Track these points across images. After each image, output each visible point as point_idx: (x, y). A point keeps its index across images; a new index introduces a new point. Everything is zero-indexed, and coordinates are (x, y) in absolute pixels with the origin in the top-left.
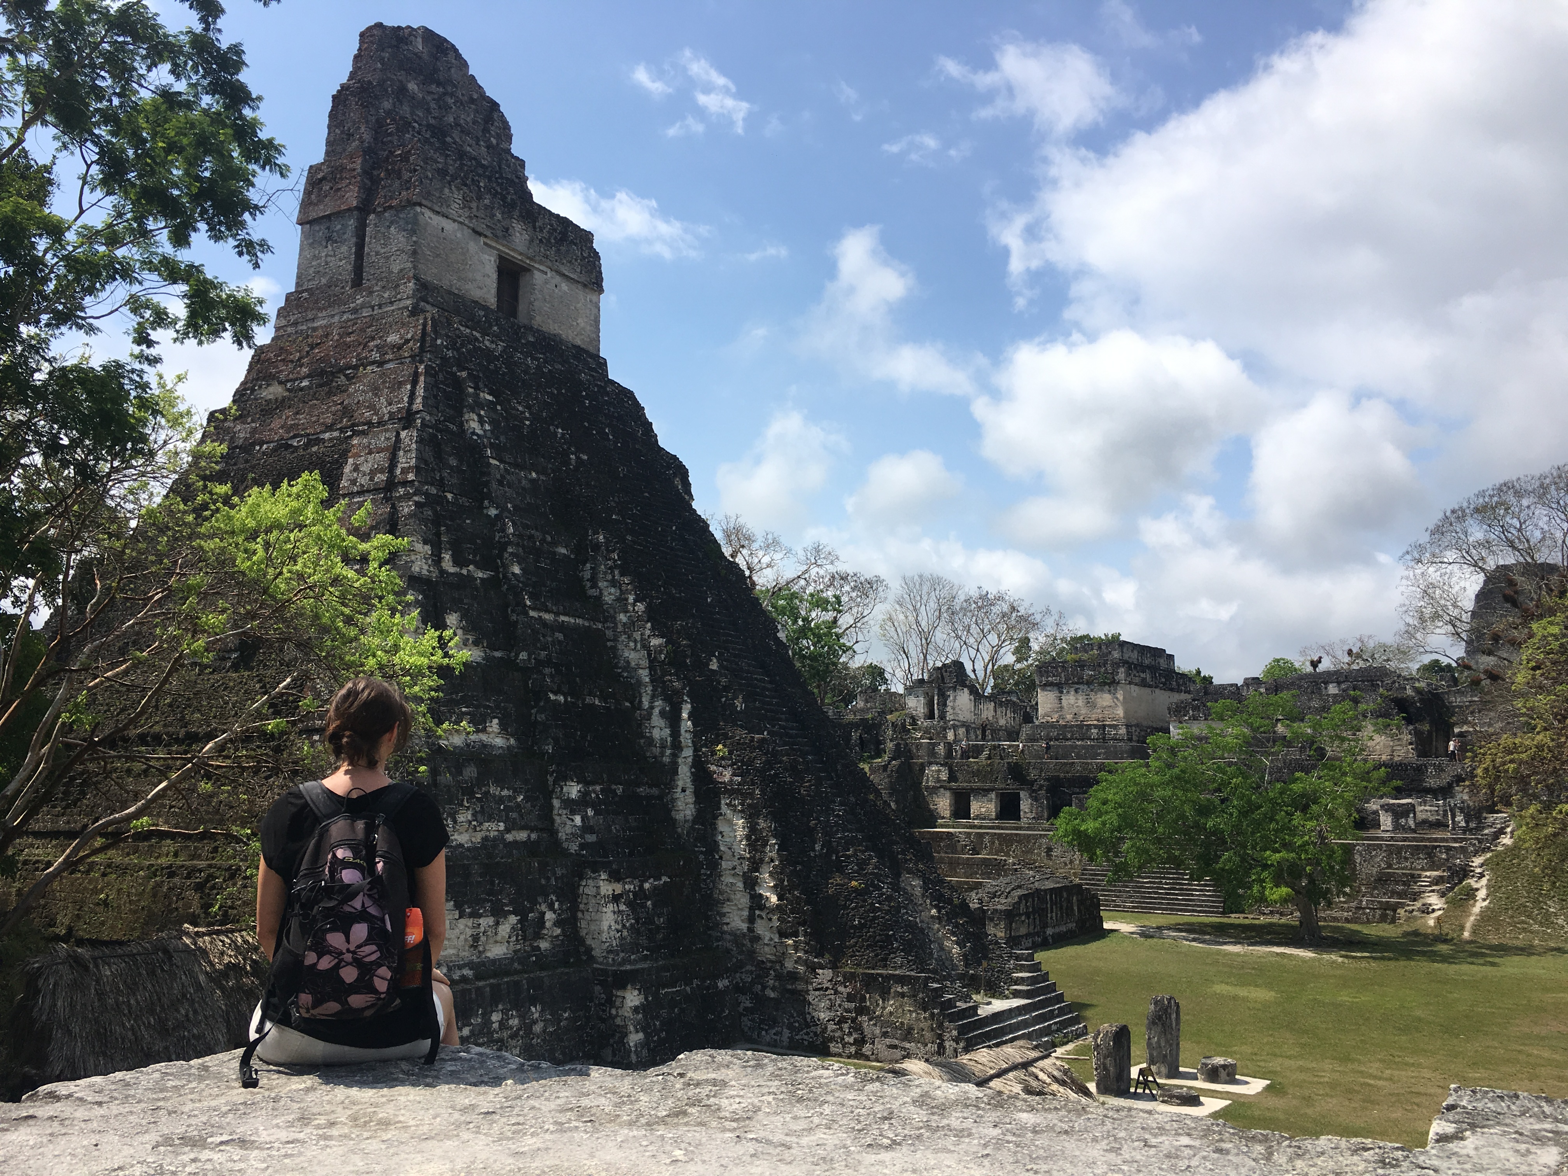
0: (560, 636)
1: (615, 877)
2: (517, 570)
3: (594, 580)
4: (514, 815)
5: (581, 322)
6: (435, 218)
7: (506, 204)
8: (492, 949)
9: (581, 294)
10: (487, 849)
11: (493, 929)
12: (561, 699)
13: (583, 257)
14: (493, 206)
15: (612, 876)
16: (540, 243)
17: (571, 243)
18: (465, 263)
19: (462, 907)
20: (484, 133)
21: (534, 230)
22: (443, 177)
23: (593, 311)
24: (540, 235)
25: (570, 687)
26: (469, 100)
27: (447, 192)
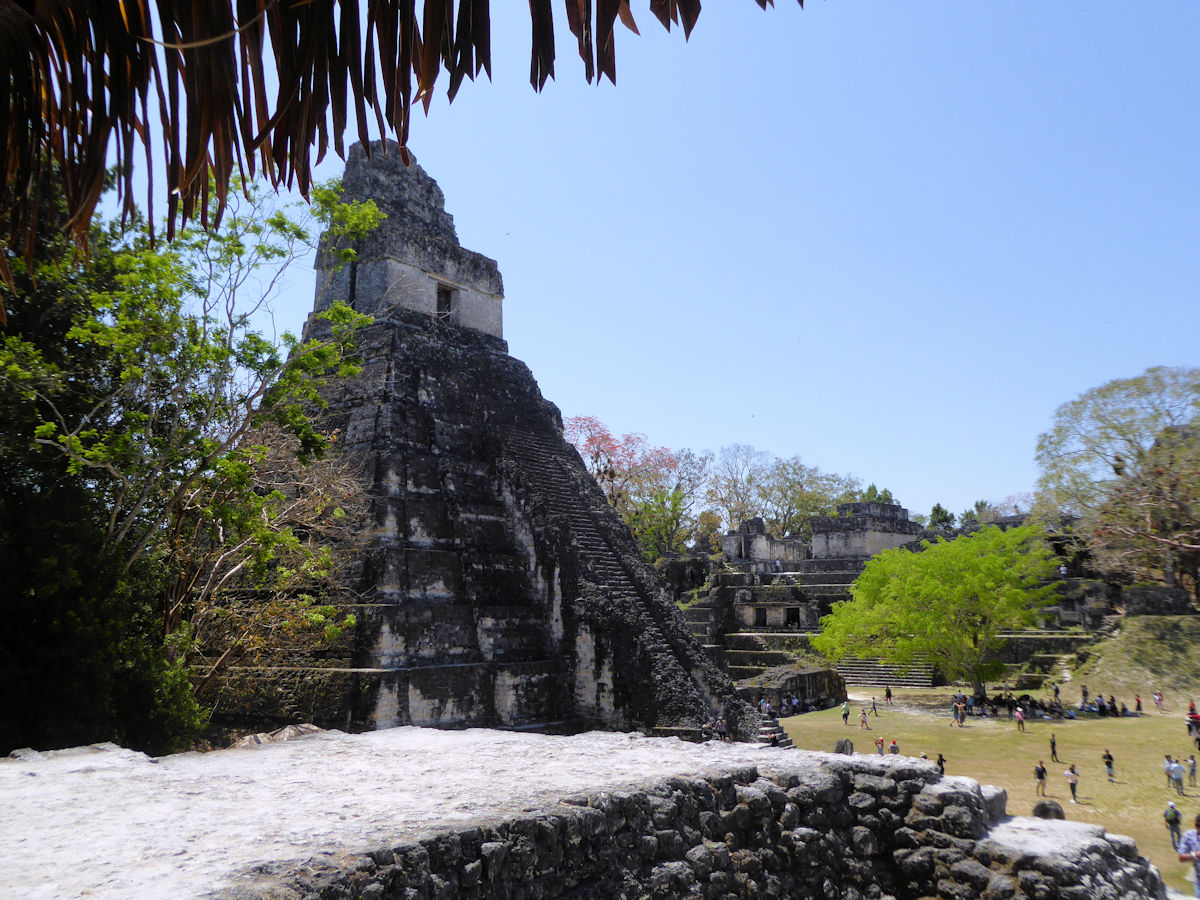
0: (479, 528)
1: (515, 674)
2: (452, 487)
3: (500, 491)
4: (454, 639)
5: (490, 319)
6: (398, 265)
7: (442, 250)
8: (443, 717)
9: (489, 300)
10: (438, 659)
11: (443, 705)
12: (481, 567)
13: (492, 277)
14: (434, 253)
15: (513, 673)
16: (463, 271)
17: (483, 270)
18: (417, 291)
19: (426, 693)
20: (427, 201)
21: (459, 263)
22: (403, 239)
23: (498, 311)
24: (463, 267)
25: (485, 560)
26: (418, 182)
27: (405, 248)
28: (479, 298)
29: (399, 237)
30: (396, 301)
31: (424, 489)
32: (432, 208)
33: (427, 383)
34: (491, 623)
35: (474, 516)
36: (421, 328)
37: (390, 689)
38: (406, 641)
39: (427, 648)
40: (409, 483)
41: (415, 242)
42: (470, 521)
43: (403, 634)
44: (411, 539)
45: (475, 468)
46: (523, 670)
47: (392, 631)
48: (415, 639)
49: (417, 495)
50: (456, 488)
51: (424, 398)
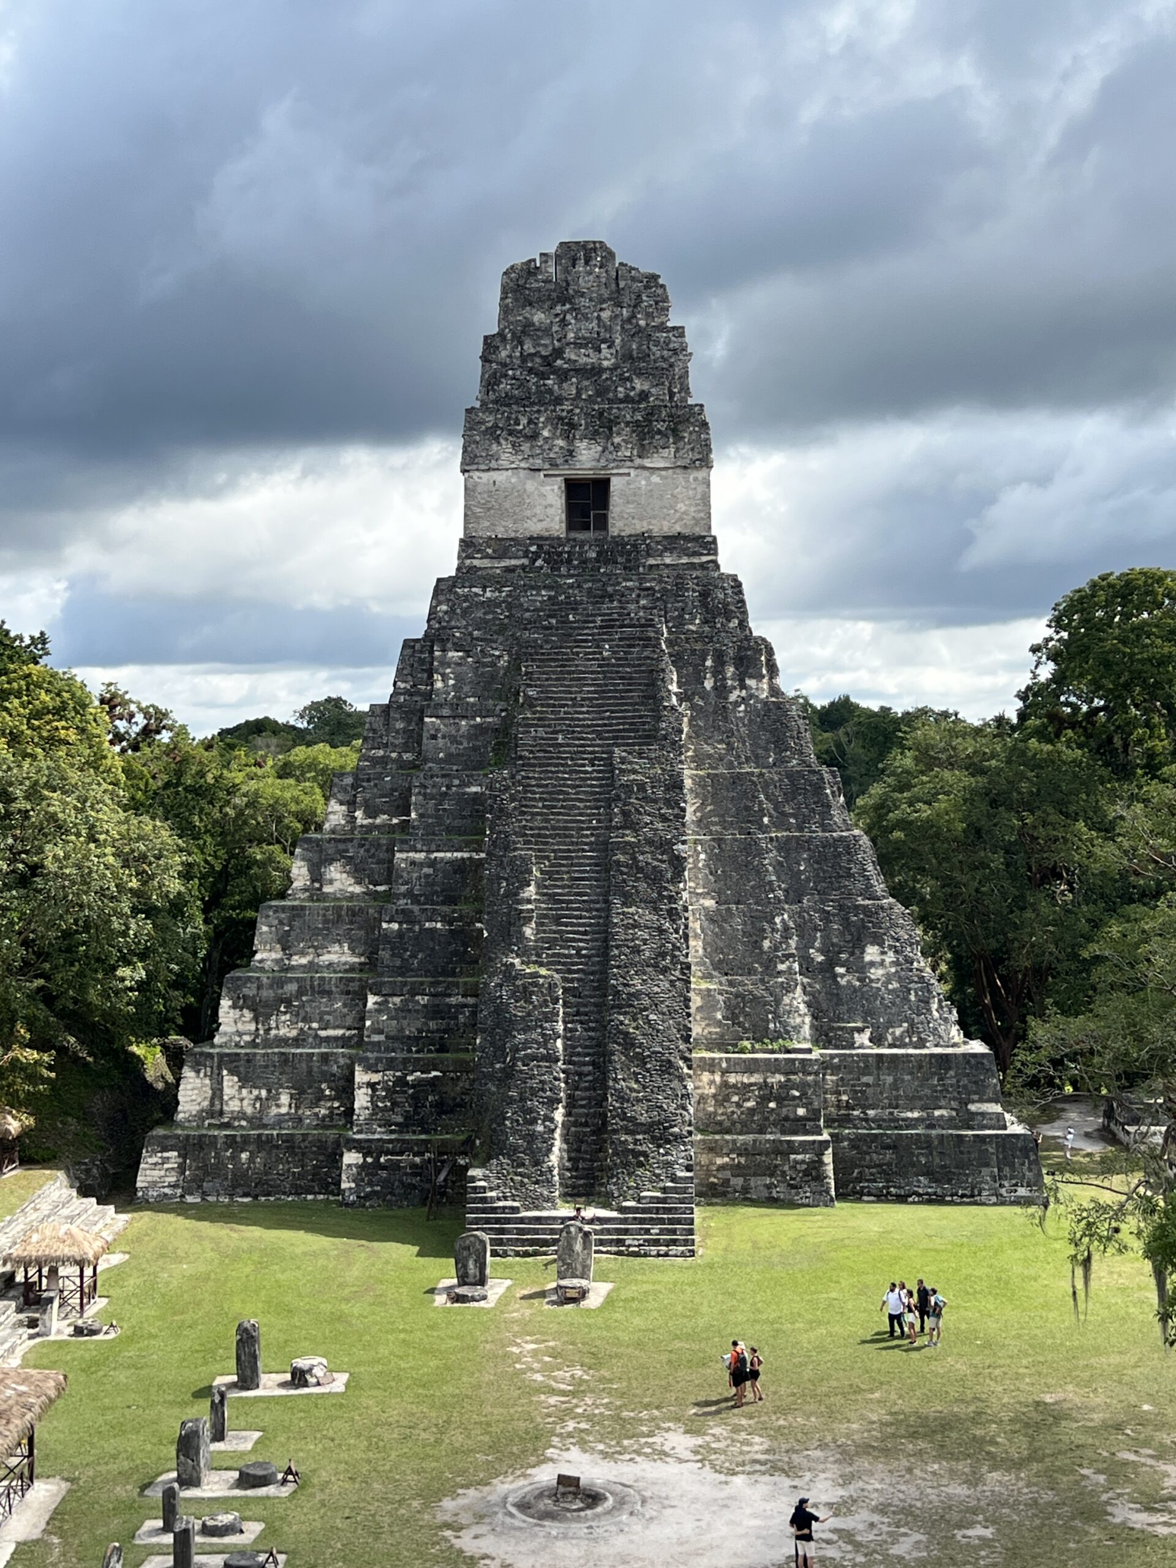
1: (373, 1069)
2: (413, 815)
4: (328, 1018)
5: (681, 507)
6: (485, 476)
7: (573, 426)
8: (274, 1111)
9: (680, 476)
10: (297, 1041)
11: (273, 1098)
12: (395, 926)
13: (678, 438)
14: (554, 437)
15: (370, 1068)
16: (617, 448)
17: (659, 432)
18: (521, 503)
19: (245, 1081)
20: (629, 320)
21: (609, 437)
22: (493, 434)
23: (700, 490)
24: (617, 440)
25: (405, 916)
26: (604, 301)
27: (494, 447)
28: (655, 479)
29: (485, 433)
30: (484, 531)
31: (381, 819)
32: (640, 330)
33: (445, 664)
34: (372, 1000)
35: (422, 855)
36: (526, 561)
37: (198, 1072)
38: (256, 1019)
39: (284, 1027)
40: (359, 814)
41: (511, 433)
42: (413, 863)
43: (253, 1009)
44: (327, 889)
45: (464, 784)
46: (391, 1065)
47: (234, 1007)
48: (268, 1017)
49: (370, 828)
50: (421, 816)
51: (439, 685)
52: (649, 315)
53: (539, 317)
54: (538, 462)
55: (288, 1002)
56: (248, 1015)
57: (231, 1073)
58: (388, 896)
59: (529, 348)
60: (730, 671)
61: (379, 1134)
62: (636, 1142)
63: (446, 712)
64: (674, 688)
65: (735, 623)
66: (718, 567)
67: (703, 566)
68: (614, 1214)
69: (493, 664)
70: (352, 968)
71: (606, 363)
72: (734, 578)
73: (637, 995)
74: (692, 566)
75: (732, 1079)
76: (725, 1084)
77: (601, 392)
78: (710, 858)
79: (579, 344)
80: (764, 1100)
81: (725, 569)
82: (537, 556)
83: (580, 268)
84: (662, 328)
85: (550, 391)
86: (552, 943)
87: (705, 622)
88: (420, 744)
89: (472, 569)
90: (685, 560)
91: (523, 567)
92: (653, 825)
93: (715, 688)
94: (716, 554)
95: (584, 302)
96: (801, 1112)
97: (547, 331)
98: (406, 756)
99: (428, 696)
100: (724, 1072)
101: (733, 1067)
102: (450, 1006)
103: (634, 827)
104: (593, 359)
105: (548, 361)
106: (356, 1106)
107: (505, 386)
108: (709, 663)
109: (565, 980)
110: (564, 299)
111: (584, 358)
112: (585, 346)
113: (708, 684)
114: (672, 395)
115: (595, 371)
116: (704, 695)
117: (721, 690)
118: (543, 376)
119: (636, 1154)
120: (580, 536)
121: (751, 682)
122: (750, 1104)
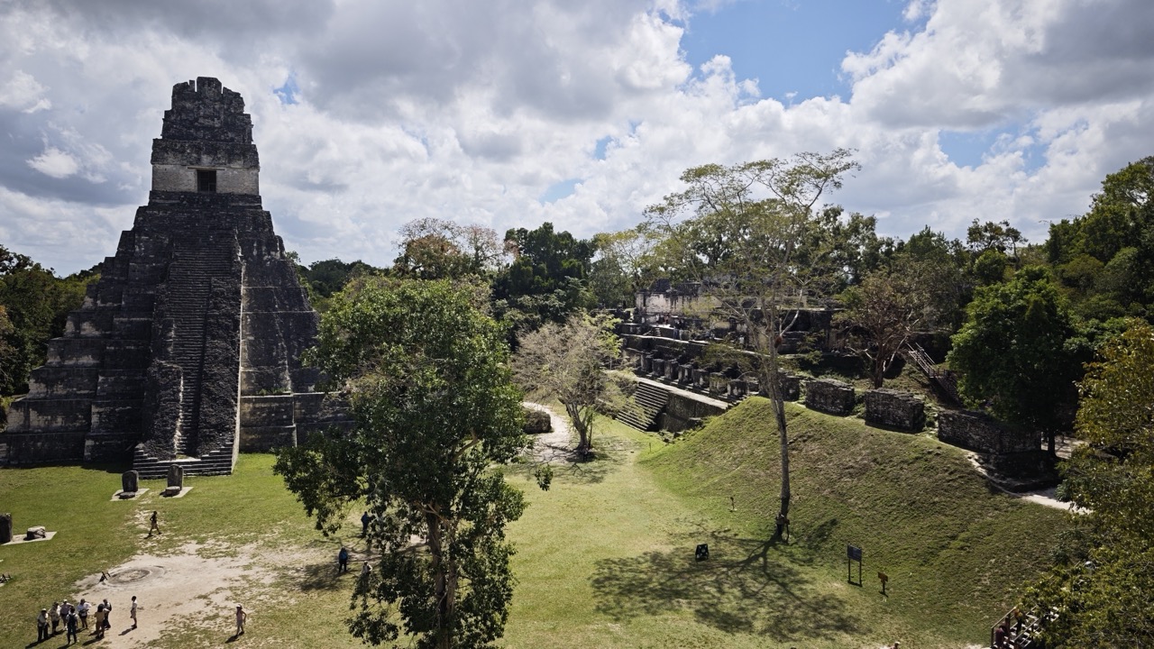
0: (129, 325)
1: (100, 406)
2: (123, 303)
4: (81, 386)
5: (246, 183)
6: (162, 166)
7: (201, 149)
8: (54, 425)
9: (246, 173)
10: (67, 396)
11: (54, 419)
12: (113, 348)
13: (245, 156)
14: (192, 153)
15: (98, 406)
16: (219, 159)
17: (237, 154)
18: (177, 178)
19: (40, 413)
20: (227, 110)
21: (216, 154)
22: (165, 150)
23: (255, 177)
24: (219, 156)
25: (117, 344)
26: (216, 101)
27: (166, 155)
28: (235, 172)
29: (161, 149)
30: (161, 188)
31: (109, 304)
32: (231, 114)
33: (140, 241)
34: (101, 378)
35: (126, 319)
36: (178, 201)
37: (17, 410)
38: (47, 387)
39: (60, 390)
40: (99, 302)
41: (173, 150)
42: (122, 322)
43: (44, 383)
44: (82, 333)
45: (146, 290)
46: (108, 405)
47: (36, 382)
48: (52, 386)
49: (103, 308)
50: (126, 303)
51: (137, 250)
52: (235, 108)
53: (188, 105)
54: (185, 162)
55: (62, 381)
56: (43, 385)
57: (33, 409)
58: (110, 336)
59: (184, 116)
60: (264, 248)
61: (103, 432)
62: (210, 432)
63: (139, 261)
64: (240, 254)
65: (267, 230)
66: (261, 208)
67: (256, 207)
68: (199, 460)
69: (162, 243)
70: (94, 365)
71: (216, 126)
72: (268, 213)
73: (215, 374)
74: (251, 207)
75: (257, 405)
76: (254, 408)
77: (214, 137)
78: (252, 320)
79: (205, 117)
80: (269, 414)
81: (264, 209)
82: (183, 199)
83: (206, 87)
84: (241, 114)
85: (192, 135)
86: (180, 355)
87: (254, 229)
88: (127, 273)
89: (156, 204)
90: (248, 205)
91: (178, 204)
92: (225, 307)
93: (257, 255)
94: (261, 202)
95: (207, 101)
96: (285, 417)
97: (192, 111)
98: (123, 278)
99: (132, 254)
100: (254, 403)
101: (258, 401)
102: (136, 380)
103: (218, 309)
104: (211, 123)
105: (192, 123)
106: (93, 421)
107: (172, 131)
108: (255, 245)
109: (184, 369)
110: (199, 99)
111: (208, 122)
112: (207, 118)
113: (255, 253)
114: (244, 140)
115: (211, 128)
116: (252, 256)
117: (260, 255)
118: (189, 129)
119: (209, 436)
120: (203, 193)
121: (273, 253)
122: (264, 415)
